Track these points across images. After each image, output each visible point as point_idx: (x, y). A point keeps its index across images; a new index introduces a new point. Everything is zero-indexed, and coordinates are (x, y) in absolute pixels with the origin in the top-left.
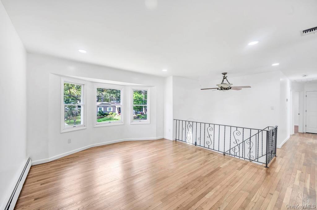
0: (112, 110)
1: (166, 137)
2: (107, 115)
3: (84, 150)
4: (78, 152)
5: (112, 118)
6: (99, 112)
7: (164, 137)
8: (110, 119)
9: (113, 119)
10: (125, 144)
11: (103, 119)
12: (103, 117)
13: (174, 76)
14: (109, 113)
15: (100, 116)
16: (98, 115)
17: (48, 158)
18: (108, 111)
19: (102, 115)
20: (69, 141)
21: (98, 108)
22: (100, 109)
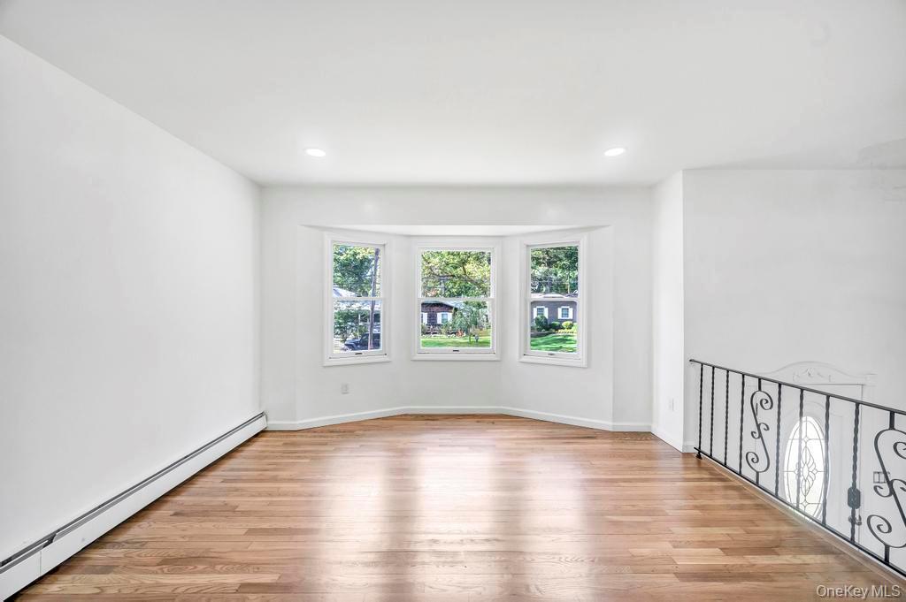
0: (571, 316)
1: (659, 431)
2: (557, 330)
3: (383, 418)
4: (365, 421)
5: (569, 338)
6: (537, 319)
7: (650, 427)
8: (564, 340)
9: (570, 340)
10: (493, 423)
11: (545, 339)
12: (547, 334)
13: (687, 171)
14: (564, 324)
15: (538, 329)
16: (532, 329)
17: (294, 419)
18: (560, 317)
19: (545, 329)
20: (345, 390)
21: (535, 310)
22: (541, 311)
